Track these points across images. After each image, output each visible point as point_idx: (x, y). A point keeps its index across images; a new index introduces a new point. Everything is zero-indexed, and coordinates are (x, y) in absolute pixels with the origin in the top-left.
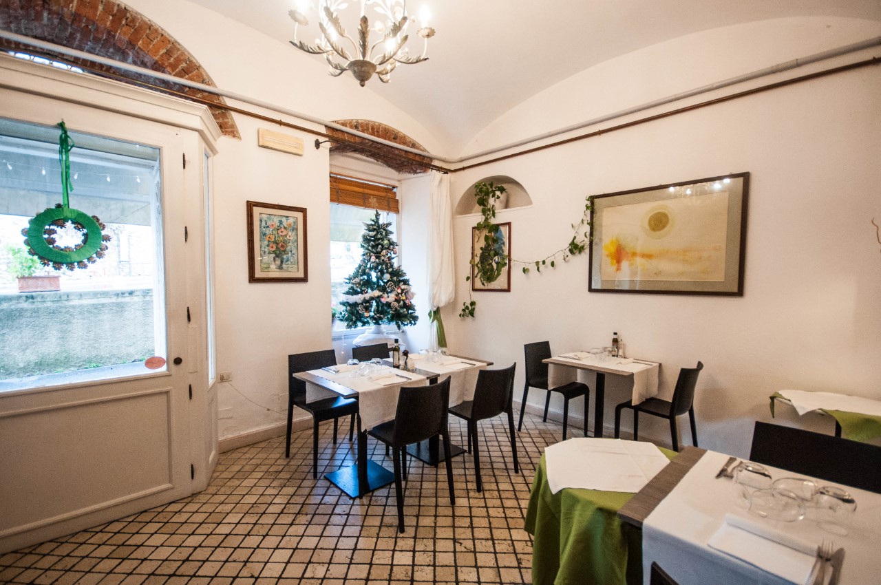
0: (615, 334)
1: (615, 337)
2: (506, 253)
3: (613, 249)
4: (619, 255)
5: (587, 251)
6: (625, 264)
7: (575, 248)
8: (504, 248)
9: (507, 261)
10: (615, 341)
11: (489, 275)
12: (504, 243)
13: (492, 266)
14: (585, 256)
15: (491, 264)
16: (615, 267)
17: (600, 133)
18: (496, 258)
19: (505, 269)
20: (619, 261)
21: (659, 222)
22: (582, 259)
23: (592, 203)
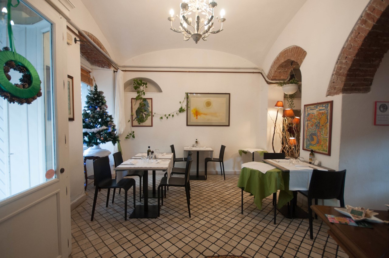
0: (197, 139)
1: (197, 140)
2: (150, 110)
3: (195, 112)
4: (197, 113)
5: (186, 111)
6: (199, 117)
7: (181, 110)
8: (149, 109)
9: (151, 114)
10: (197, 142)
11: (141, 120)
12: (149, 107)
13: (143, 116)
14: (185, 113)
15: (142, 115)
16: (196, 117)
17: (189, 72)
18: (145, 112)
19: (150, 117)
20: (197, 116)
21: (208, 104)
22: (184, 114)
23: (187, 95)
